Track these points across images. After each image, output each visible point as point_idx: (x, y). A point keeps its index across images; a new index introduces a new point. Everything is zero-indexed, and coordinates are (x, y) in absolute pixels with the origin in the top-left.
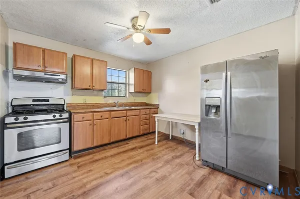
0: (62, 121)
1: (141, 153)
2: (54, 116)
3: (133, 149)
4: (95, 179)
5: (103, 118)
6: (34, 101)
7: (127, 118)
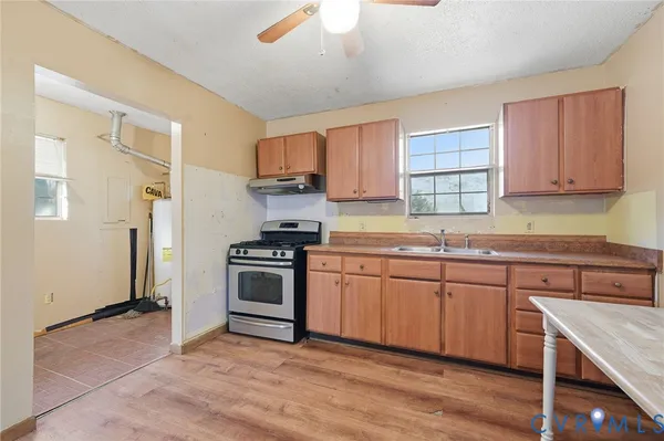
0: (282, 264)
1: (423, 428)
2: (275, 254)
3: (425, 399)
4: (257, 405)
5: (365, 271)
6: (283, 225)
7: (442, 287)
